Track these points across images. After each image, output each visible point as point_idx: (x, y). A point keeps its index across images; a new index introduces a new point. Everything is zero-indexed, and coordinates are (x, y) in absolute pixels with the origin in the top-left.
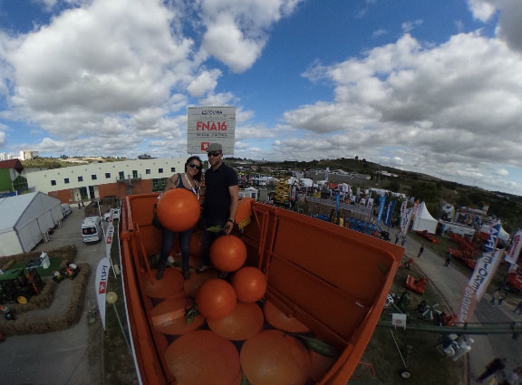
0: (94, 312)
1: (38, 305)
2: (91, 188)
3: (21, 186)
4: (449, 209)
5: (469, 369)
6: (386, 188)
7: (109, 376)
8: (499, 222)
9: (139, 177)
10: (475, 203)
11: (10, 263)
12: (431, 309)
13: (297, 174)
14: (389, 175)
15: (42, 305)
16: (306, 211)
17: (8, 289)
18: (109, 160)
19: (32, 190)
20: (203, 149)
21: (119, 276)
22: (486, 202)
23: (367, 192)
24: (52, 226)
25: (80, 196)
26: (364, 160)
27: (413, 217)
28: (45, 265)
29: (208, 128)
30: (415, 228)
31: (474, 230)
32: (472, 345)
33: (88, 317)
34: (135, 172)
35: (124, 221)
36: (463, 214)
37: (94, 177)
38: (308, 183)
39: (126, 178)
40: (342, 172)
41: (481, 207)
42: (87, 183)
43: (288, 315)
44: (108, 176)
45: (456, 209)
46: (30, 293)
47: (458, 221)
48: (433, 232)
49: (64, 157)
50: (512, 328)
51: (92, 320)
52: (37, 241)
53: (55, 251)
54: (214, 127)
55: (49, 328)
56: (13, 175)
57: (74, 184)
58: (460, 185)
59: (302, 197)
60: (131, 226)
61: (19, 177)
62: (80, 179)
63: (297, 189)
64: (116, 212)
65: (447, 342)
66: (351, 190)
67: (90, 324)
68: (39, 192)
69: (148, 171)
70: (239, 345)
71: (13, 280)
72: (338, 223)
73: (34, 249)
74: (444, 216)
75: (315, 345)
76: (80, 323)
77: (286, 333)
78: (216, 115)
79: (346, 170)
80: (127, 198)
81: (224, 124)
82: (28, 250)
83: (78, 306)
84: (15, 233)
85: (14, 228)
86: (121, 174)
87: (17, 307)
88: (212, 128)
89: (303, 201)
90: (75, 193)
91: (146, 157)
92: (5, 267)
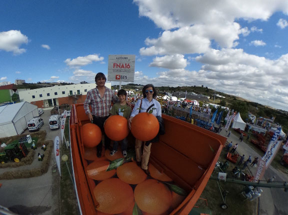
0: (55, 166)
1: (25, 163)
2: (54, 100)
3: (16, 99)
4: (253, 118)
5: (259, 207)
6: (218, 104)
7: (63, 201)
8: (281, 127)
9: (81, 93)
10: (268, 115)
11: (11, 140)
12: (240, 172)
13: (169, 94)
14: (220, 96)
15: (27, 163)
16: (173, 115)
17: (9, 154)
18: (64, 84)
19: (22, 101)
20: (116, 78)
21: (69, 147)
22: (274, 115)
23: (207, 105)
25: (48, 104)
26: (207, 88)
27: (233, 120)
28: (29, 141)
29: (120, 67)
30: (233, 127)
31: (266, 130)
32: (262, 193)
33: (52, 169)
34: (78, 91)
35: (72, 118)
36: (261, 121)
37: (56, 94)
38: (175, 99)
39: (74, 94)
40: (194, 94)
41: (271, 118)
42: (52, 97)
43: (161, 172)
44: (64, 93)
45: (257, 117)
46: (21, 156)
47: (258, 124)
48: (243, 130)
49: (40, 83)
50: (284, 185)
51: (55, 171)
52: (25, 128)
53: (35, 134)
54: (123, 66)
55: (31, 175)
56: (12, 93)
57: (45, 97)
58: (260, 105)
59: (171, 106)
60: (76, 121)
61: (15, 94)
62: (48, 95)
64: (68, 113)
65: (248, 191)
66: (199, 104)
67: (53, 173)
68: (26, 102)
70: (133, 187)
71: (11, 150)
72: (191, 122)
73: (23, 132)
74: (250, 121)
75: (175, 189)
76: (48, 173)
77: (159, 181)
78: (124, 60)
79: (197, 93)
80: (74, 105)
81: (128, 65)
82: (20, 133)
83: (47, 163)
84: (13, 124)
85: (12, 121)
86: (71, 92)
87: (14, 164)
88: (122, 67)
89: (172, 109)
90: (46, 103)
91: (85, 83)
92: (8, 143)
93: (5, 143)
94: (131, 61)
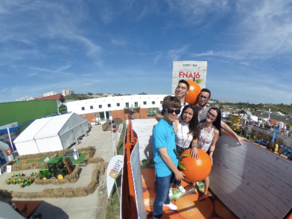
1: (70, 181)
2: (107, 113)
9: (139, 106)
11: (55, 155)
13: (247, 112)
15: (72, 180)
17: (52, 170)
18: (119, 95)
19: (71, 112)
24: (81, 135)
28: (76, 157)
29: (187, 76)
34: (136, 103)
37: (109, 106)
38: (255, 118)
39: (130, 107)
40: (280, 114)
42: (105, 109)
44: (118, 105)
46: (65, 173)
49: (90, 94)
51: (102, 192)
52: (72, 143)
53: (83, 150)
56: (59, 104)
57: (97, 110)
59: (250, 128)
61: (62, 105)
62: (100, 106)
63: (247, 122)
66: (285, 128)
68: (74, 114)
69: (145, 103)
71: (55, 165)
73: (70, 148)
78: (193, 67)
79: (284, 113)
81: (198, 74)
82: (66, 148)
84: (58, 137)
85: (59, 134)
86: (127, 104)
87: (56, 180)
88: (190, 76)
89: (251, 130)
90: (97, 116)
91: (144, 94)
92: (52, 157)
93: (49, 158)
94: (201, 69)
